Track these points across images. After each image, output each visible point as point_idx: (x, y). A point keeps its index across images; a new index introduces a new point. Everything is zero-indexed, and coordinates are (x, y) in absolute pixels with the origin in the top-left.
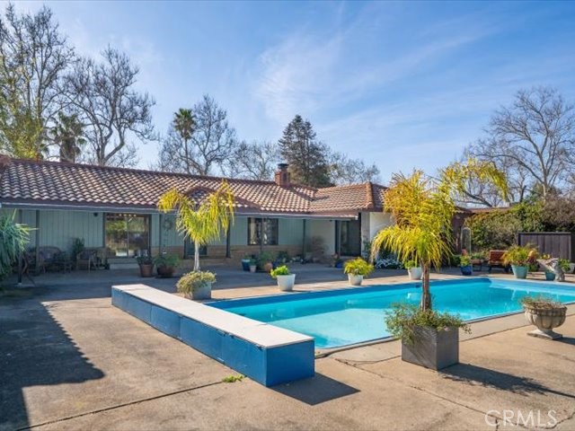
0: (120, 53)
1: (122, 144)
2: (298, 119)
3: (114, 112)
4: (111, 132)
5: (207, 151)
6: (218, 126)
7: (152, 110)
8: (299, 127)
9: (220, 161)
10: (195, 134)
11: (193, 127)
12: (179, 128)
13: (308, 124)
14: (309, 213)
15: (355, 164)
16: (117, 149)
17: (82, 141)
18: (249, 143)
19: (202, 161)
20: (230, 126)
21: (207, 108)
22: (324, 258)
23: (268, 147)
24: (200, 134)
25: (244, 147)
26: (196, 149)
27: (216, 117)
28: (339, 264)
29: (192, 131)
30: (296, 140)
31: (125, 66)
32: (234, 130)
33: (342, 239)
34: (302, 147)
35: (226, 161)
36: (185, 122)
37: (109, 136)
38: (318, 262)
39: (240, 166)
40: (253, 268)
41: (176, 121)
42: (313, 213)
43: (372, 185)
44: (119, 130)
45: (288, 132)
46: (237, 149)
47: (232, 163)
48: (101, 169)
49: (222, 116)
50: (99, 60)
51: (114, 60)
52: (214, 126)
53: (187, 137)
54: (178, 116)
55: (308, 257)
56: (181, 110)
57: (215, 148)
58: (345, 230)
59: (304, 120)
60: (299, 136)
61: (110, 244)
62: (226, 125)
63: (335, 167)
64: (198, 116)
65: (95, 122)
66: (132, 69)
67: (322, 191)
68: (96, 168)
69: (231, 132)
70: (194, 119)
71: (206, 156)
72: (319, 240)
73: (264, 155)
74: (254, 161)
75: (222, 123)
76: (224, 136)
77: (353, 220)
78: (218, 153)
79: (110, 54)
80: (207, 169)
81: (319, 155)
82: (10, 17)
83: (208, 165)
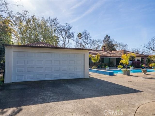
0: (68, 23)
2: (107, 35)
4: (66, 39)
5: (85, 42)
6: (87, 36)
8: (107, 37)
9: (88, 44)
10: (82, 38)
12: (79, 37)
13: (109, 36)
14: (110, 57)
15: (121, 44)
17: (59, 41)
18: (95, 40)
20: (90, 36)
21: (85, 32)
22: (113, 66)
23: (99, 40)
26: (83, 42)
28: (117, 67)
31: (69, 26)
33: (117, 62)
34: (108, 42)
36: (80, 35)
37: (66, 40)
38: (112, 66)
39: (93, 45)
40: (100, 67)
41: (78, 35)
42: (111, 57)
43: (124, 51)
44: (68, 39)
45: (105, 38)
46: (92, 41)
47: (91, 44)
49: (88, 34)
50: (65, 25)
51: (67, 25)
53: (80, 39)
54: (79, 34)
55: (110, 65)
56: (79, 33)
58: (118, 60)
59: (108, 36)
60: (107, 39)
63: (116, 45)
64: (83, 34)
65: (63, 38)
67: (113, 52)
69: (90, 37)
70: (82, 35)
71: (85, 43)
72: (113, 62)
73: (98, 42)
74: (96, 44)
75: (88, 36)
76: (89, 38)
77: (120, 58)
78: (87, 42)
80: (85, 46)
81: (112, 43)
82: (49, 19)
83: (85, 45)
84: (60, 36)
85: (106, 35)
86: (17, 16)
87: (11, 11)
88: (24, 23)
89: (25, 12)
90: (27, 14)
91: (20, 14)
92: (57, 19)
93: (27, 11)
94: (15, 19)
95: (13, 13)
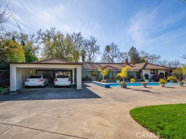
0: (93, 37)
1: (94, 56)
2: (133, 47)
3: (92, 49)
5: (113, 55)
7: (100, 47)
8: (133, 49)
11: (110, 49)
12: (106, 50)
16: (93, 57)
18: (123, 52)
19: (112, 57)
20: (118, 49)
21: (113, 45)
24: (111, 51)
25: (122, 53)
26: (110, 55)
27: (115, 47)
29: (109, 50)
30: (132, 52)
31: (94, 39)
32: (119, 49)
34: (134, 54)
35: (117, 57)
36: (108, 48)
37: (91, 54)
39: (121, 58)
41: (106, 48)
44: (93, 53)
45: (131, 50)
47: (119, 57)
48: (90, 63)
49: (116, 46)
50: (89, 39)
51: (92, 38)
52: (114, 49)
53: (108, 52)
56: (107, 46)
57: (115, 54)
58: (138, 73)
59: (134, 47)
61: (92, 77)
62: (118, 48)
64: (111, 47)
65: (89, 51)
66: (96, 40)
68: (89, 63)
74: (125, 56)
75: (117, 48)
76: (117, 51)
77: (139, 71)
79: (91, 37)
81: (138, 56)
82: (74, 34)
83: (113, 58)
84: (86, 50)
85: (131, 48)
86: (46, 33)
87: (40, 30)
88: (52, 40)
89: (53, 30)
90: (55, 31)
91: (48, 31)
92: (81, 34)
93: (54, 28)
94: (43, 36)
95: (42, 31)
